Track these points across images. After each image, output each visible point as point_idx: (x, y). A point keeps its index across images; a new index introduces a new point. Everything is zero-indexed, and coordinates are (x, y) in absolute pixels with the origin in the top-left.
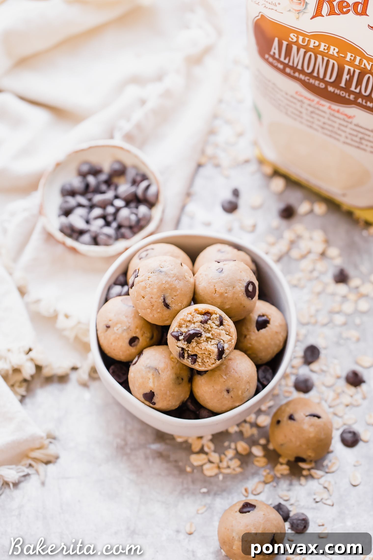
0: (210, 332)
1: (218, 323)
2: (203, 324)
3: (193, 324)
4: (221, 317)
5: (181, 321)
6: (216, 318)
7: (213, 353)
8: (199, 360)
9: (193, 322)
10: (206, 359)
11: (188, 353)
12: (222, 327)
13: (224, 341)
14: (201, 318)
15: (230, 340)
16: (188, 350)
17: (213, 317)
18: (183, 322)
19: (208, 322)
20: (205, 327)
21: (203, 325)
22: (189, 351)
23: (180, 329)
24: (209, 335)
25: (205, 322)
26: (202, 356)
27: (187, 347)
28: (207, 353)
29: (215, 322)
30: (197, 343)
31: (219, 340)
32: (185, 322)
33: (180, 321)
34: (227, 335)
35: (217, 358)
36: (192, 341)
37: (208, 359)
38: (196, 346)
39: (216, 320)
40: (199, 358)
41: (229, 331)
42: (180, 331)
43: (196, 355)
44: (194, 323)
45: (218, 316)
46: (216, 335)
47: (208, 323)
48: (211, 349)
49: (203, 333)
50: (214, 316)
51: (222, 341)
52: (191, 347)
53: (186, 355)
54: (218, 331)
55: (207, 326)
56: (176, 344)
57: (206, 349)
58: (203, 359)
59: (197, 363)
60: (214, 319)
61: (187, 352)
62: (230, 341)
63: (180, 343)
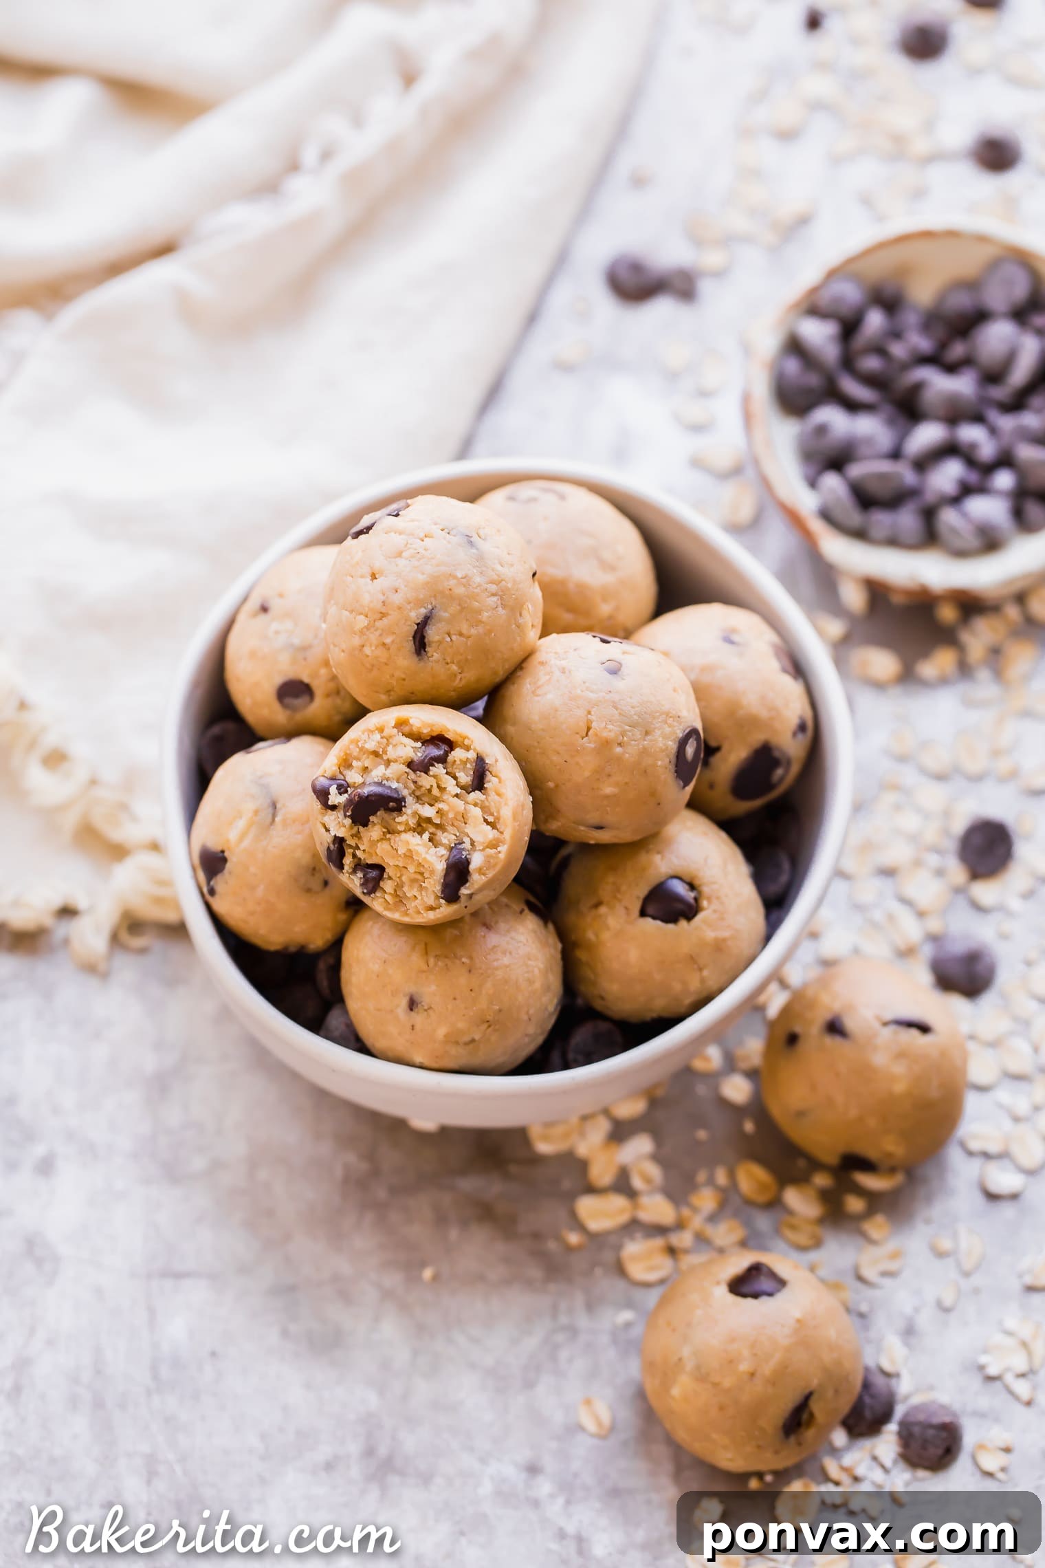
0: (436, 805)
1: (465, 778)
2: (414, 771)
3: (382, 768)
4: (480, 760)
5: (351, 747)
6: (464, 763)
7: (432, 872)
8: (388, 886)
9: (385, 757)
10: (411, 887)
11: (354, 856)
12: (476, 795)
13: (473, 843)
14: (409, 749)
15: (494, 842)
16: (357, 848)
17: (454, 757)
18: (355, 752)
19: (431, 768)
20: (420, 784)
21: (412, 776)
22: (359, 848)
23: (344, 772)
24: (428, 811)
25: (423, 766)
26: (398, 875)
27: (352, 836)
28: (412, 869)
29: (457, 775)
30: (384, 830)
31: (458, 834)
32: (362, 753)
33: (349, 746)
34: (488, 823)
35: (442, 893)
36: (372, 818)
37: (415, 890)
38: (382, 839)
39: (464, 769)
40: (390, 878)
41: (495, 814)
42: (343, 778)
43: (380, 869)
44: (388, 763)
45: (472, 755)
46: (451, 815)
47: (431, 773)
48: (425, 859)
49: (410, 800)
50: (458, 754)
51: (467, 840)
52: (365, 840)
53: (348, 861)
54: (459, 804)
55: (426, 781)
56: (320, 817)
57: (409, 855)
58: (399, 886)
59: (378, 894)
60: (458, 762)
61: (352, 851)
62: (494, 845)
63: (333, 817)
